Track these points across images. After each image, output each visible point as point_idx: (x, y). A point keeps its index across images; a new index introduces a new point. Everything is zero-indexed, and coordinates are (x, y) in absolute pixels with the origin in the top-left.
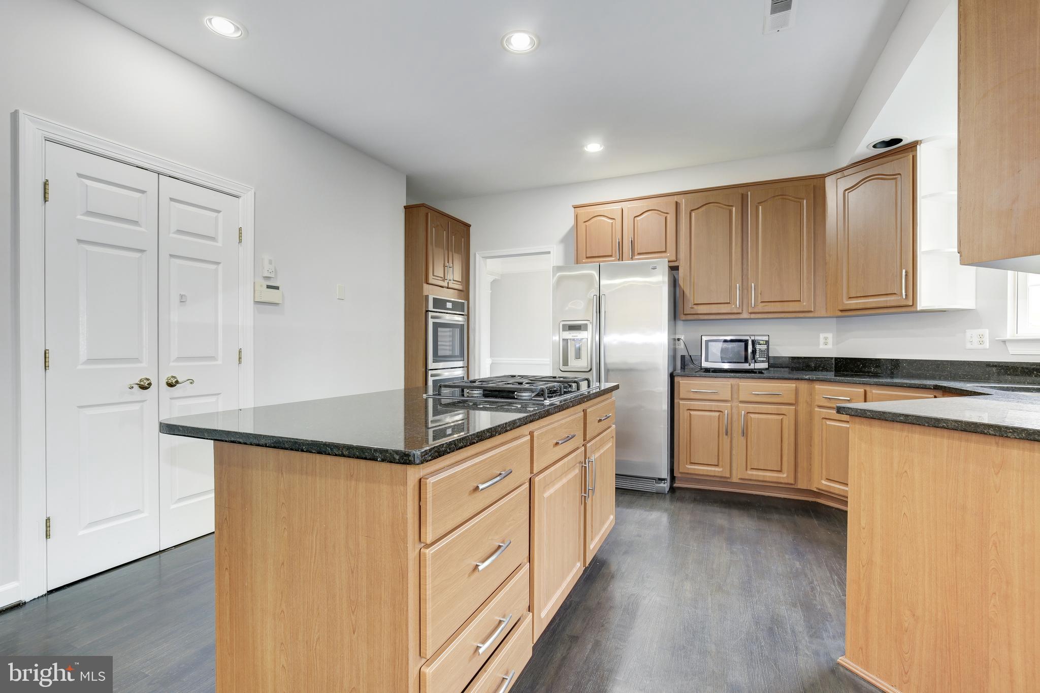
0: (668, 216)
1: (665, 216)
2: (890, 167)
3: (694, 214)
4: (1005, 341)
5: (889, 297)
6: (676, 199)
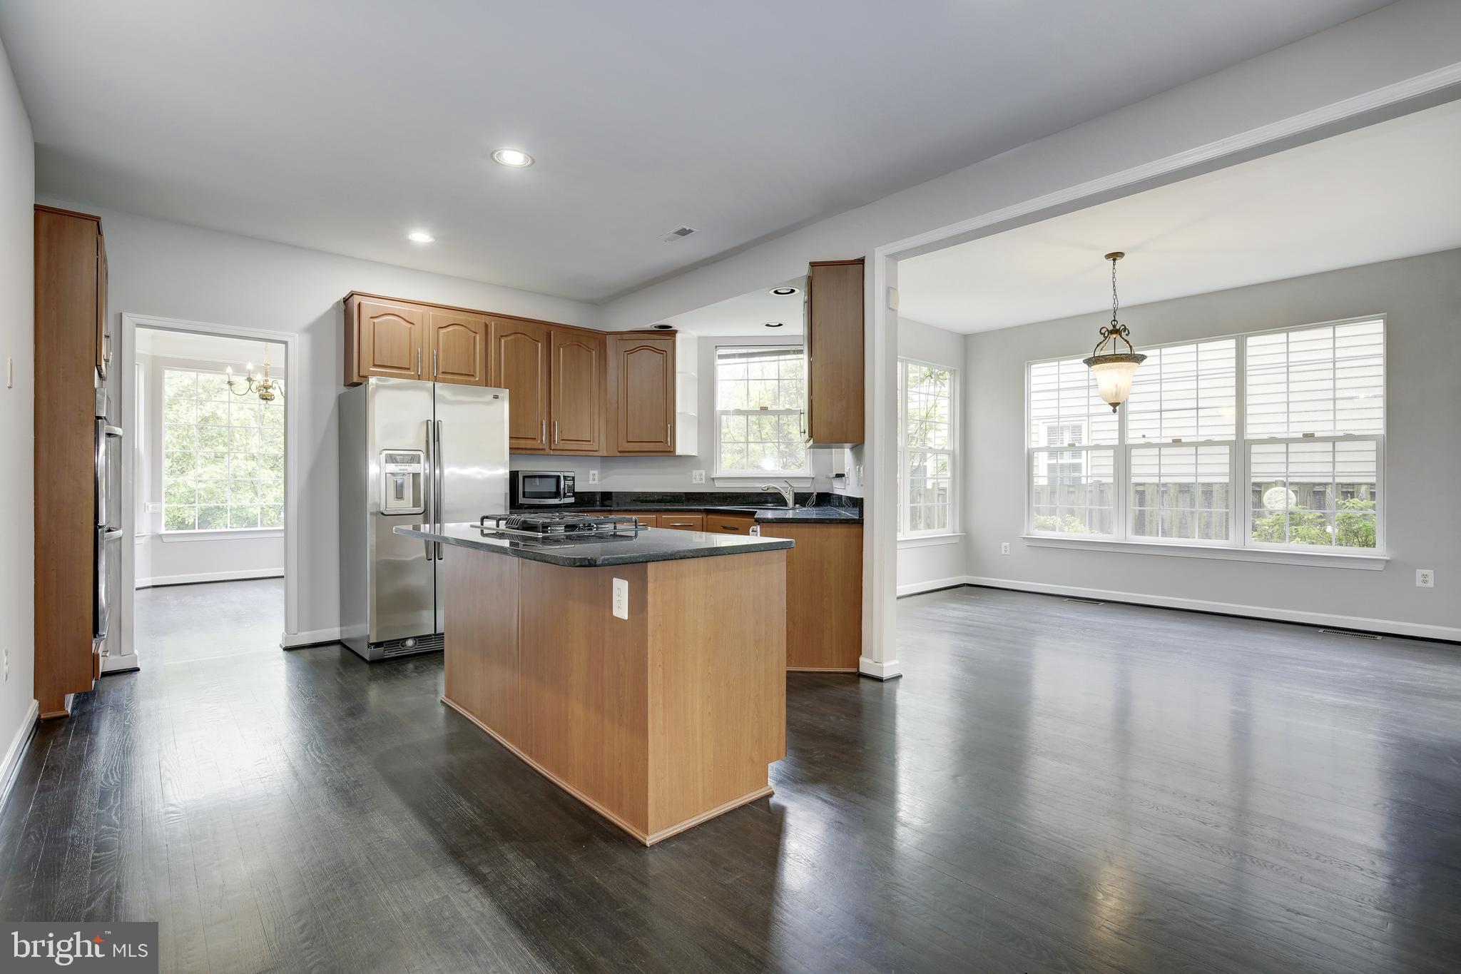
0: (478, 336)
1: (473, 335)
2: (659, 344)
3: (503, 341)
4: (713, 479)
5: (658, 444)
6: (484, 319)
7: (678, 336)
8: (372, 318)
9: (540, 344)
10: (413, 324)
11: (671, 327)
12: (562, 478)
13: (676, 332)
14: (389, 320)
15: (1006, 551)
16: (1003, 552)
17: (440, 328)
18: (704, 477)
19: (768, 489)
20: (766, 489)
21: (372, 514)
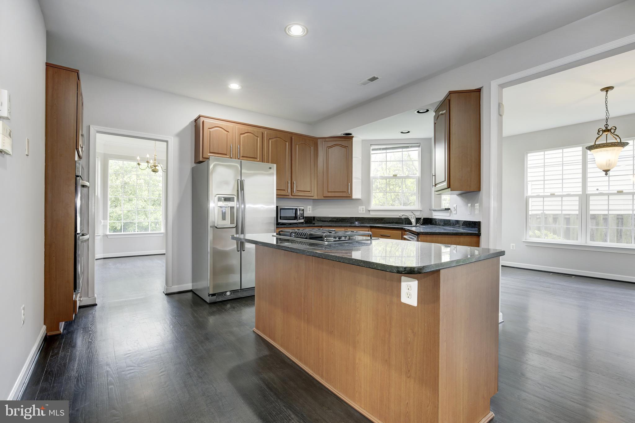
0: (259, 138)
1: (256, 138)
2: (344, 143)
3: (270, 141)
4: (369, 211)
5: (343, 193)
6: (262, 130)
7: (354, 139)
8: (209, 128)
9: (287, 143)
10: (228, 132)
11: (351, 134)
12: (298, 210)
13: (353, 137)
14: (217, 130)
15: (513, 248)
16: (511, 248)
17: (241, 134)
18: (364, 210)
19: (402, 216)
20: (401, 216)
21: (211, 227)
